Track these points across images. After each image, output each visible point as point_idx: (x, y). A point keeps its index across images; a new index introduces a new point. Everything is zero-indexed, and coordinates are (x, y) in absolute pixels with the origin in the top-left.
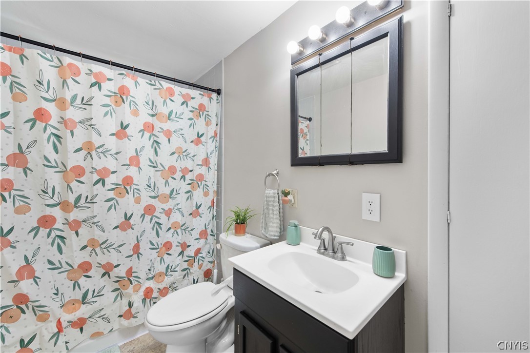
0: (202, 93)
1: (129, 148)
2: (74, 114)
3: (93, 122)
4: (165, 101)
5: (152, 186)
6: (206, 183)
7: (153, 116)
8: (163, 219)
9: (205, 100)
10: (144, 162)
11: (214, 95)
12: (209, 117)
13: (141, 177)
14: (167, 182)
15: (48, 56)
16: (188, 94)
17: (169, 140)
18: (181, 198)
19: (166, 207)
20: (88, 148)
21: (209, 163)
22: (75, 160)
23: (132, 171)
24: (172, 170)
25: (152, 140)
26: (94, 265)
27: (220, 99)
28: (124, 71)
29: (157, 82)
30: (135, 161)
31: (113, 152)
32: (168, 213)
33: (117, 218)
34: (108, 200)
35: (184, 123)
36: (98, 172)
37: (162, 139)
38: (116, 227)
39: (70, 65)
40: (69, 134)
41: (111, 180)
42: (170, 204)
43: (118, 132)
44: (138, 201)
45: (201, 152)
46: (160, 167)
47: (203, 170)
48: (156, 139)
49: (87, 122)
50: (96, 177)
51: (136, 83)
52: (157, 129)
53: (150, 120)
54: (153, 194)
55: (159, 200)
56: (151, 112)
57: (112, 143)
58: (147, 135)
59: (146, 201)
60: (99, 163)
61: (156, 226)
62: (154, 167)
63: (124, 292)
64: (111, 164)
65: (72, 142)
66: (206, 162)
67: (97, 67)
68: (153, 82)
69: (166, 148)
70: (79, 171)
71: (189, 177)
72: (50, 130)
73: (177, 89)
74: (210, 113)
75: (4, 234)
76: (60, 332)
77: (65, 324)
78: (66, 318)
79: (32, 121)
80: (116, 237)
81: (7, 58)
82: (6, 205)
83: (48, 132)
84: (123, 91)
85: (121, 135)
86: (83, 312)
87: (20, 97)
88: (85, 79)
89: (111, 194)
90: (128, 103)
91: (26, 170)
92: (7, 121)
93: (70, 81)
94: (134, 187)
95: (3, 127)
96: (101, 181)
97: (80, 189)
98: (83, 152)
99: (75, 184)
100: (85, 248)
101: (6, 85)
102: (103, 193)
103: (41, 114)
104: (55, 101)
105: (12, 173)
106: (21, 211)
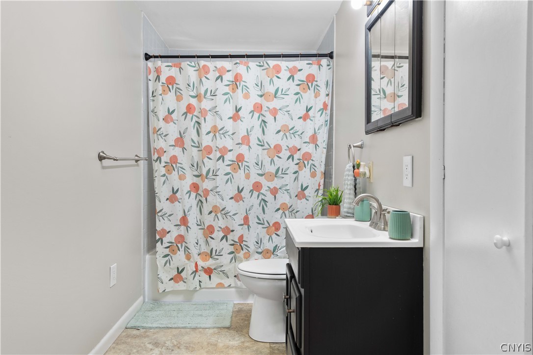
0: (311, 62)
1: (242, 128)
2: (206, 104)
3: (217, 109)
4: (271, 79)
5: (260, 164)
6: (313, 163)
7: (261, 96)
8: (269, 197)
9: (313, 70)
10: (253, 141)
11: (324, 61)
12: (318, 88)
13: (251, 154)
14: (272, 161)
15: (193, 64)
16: (295, 67)
17: (275, 118)
18: (289, 179)
19: (272, 185)
20: (215, 130)
21: (317, 140)
22: (206, 141)
23: (244, 149)
24: (278, 148)
25: (260, 120)
26: (216, 229)
27: (331, 64)
28: (238, 60)
29: (265, 62)
30: (246, 140)
31: (230, 133)
32: (274, 192)
33: (232, 190)
34: (227, 174)
35: (290, 99)
36: (220, 150)
37: (269, 118)
38: (232, 198)
39: (204, 66)
40: (203, 121)
41: (229, 157)
42: (277, 183)
43: (234, 115)
44: (248, 177)
45: (309, 128)
46: (266, 146)
47: (310, 148)
48: (263, 118)
49: (214, 110)
50: (219, 155)
51: (248, 68)
52: (264, 108)
53: (259, 100)
54: (260, 172)
55: (265, 178)
56: (260, 93)
57: (229, 125)
58: (256, 115)
59: (254, 178)
60: (221, 142)
61: (263, 203)
62: (262, 146)
63: (237, 255)
64: (228, 143)
65: (206, 127)
66: (314, 139)
67: (220, 63)
68: (262, 64)
69: (272, 127)
70: (209, 150)
71: (297, 156)
72: (195, 119)
73: (284, 64)
74: (318, 83)
75: (174, 192)
76: (196, 271)
77: (200, 268)
78: (201, 264)
79: (185, 114)
80: (231, 206)
81: (173, 72)
82: (175, 173)
83: (194, 121)
84: (237, 78)
85: (236, 117)
86: (210, 263)
87: (179, 98)
88: (213, 75)
89: (228, 169)
90: (240, 88)
91: (184, 149)
92: (174, 116)
93: (204, 79)
94: (244, 163)
95: (172, 120)
96: (222, 158)
97: (209, 164)
98: (211, 135)
99: (206, 160)
100: (210, 213)
101: (173, 91)
102: (223, 168)
103: (190, 109)
104: (197, 96)
105: (177, 151)
106: (182, 178)
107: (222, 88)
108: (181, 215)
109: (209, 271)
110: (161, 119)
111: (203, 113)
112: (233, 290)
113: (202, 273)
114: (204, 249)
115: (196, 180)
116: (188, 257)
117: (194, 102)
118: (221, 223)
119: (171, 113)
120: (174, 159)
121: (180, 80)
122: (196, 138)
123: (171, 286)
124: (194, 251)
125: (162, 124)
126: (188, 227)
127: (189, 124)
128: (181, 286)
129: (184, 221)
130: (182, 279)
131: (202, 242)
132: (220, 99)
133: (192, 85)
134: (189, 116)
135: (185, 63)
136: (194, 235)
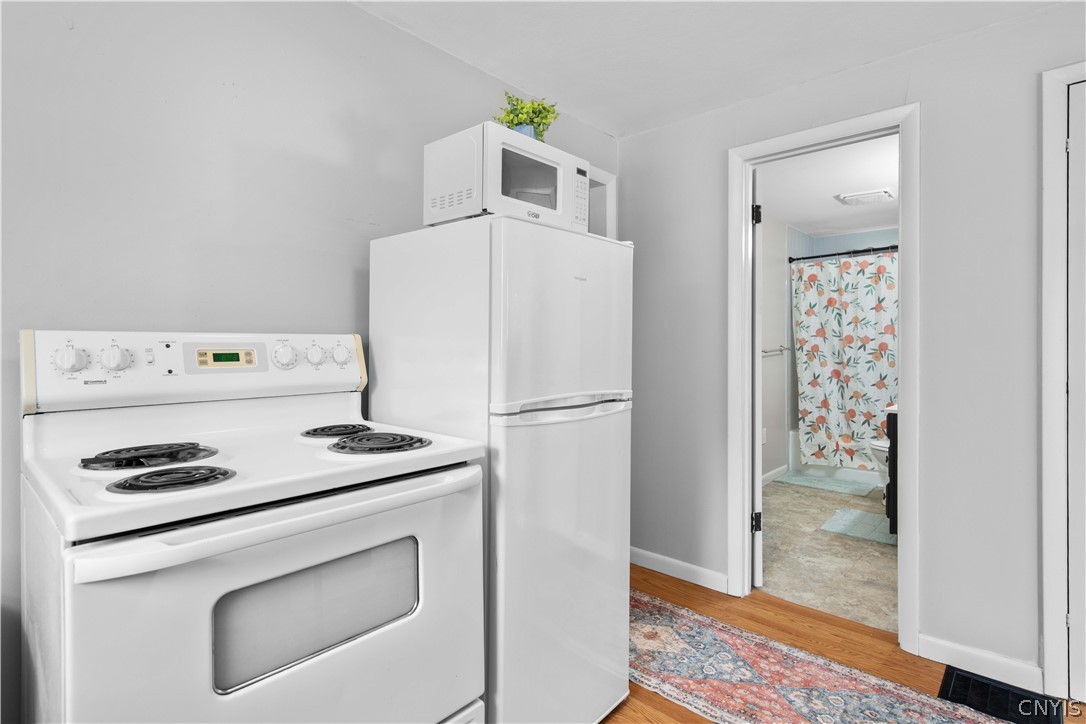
1: (885, 318)
2: (847, 297)
3: (859, 302)
15: (834, 261)
20: (856, 321)
22: (847, 331)
23: (888, 339)
26: (857, 413)
28: (880, 253)
30: (890, 329)
31: (872, 323)
33: (874, 378)
34: (868, 362)
36: (862, 340)
38: (874, 385)
39: (845, 263)
40: (844, 313)
41: (871, 346)
43: (877, 306)
44: (892, 365)
49: (856, 303)
50: (860, 344)
51: (892, 259)
57: (872, 316)
60: (862, 332)
64: (871, 333)
65: (846, 319)
67: (861, 259)
70: (849, 340)
72: (836, 311)
75: (816, 378)
76: (837, 450)
77: (841, 448)
78: (842, 444)
79: (827, 307)
80: (873, 393)
81: (815, 270)
82: (816, 361)
83: (835, 312)
84: (880, 270)
85: (878, 307)
86: (851, 445)
87: (821, 293)
88: (854, 269)
89: (870, 358)
90: (883, 280)
91: (825, 338)
92: (815, 309)
93: (845, 275)
94: (888, 352)
95: (814, 313)
96: (863, 346)
97: (850, 353)
98: (853, 325)
99: (846, 349)
100: (851, 398)
101: (815, 287)
102: (864, 356)
103: (831, 302)
104: (838, 290)
105: (819, 341)
106: (823, 365)
107: (863, 281)
108: (822, 398)
109: (851, 453)
110: (803, 313)
111: (845, 305)
112: (877, 473)
113: (844, 453)
114: (845, 431)
115: (837, 367)
116: (829, 437)
117: (835, 295)
118: (862, 408)
119: (812, 307)
120: (815, 348)
121: (822, 277)
122: (837, 329)
123: (812, 460)
124: (835, 432)
125: (804, 317)
126: (828, 410)
127: (831, 316)
128: (822, 462)
129: (825, 404)
130: (823, 455)
131: (843, 424)
132: (862, 291)
133: (833, 281)
134: (830, 309)
135: (826, 262)
136: (835, 417)
